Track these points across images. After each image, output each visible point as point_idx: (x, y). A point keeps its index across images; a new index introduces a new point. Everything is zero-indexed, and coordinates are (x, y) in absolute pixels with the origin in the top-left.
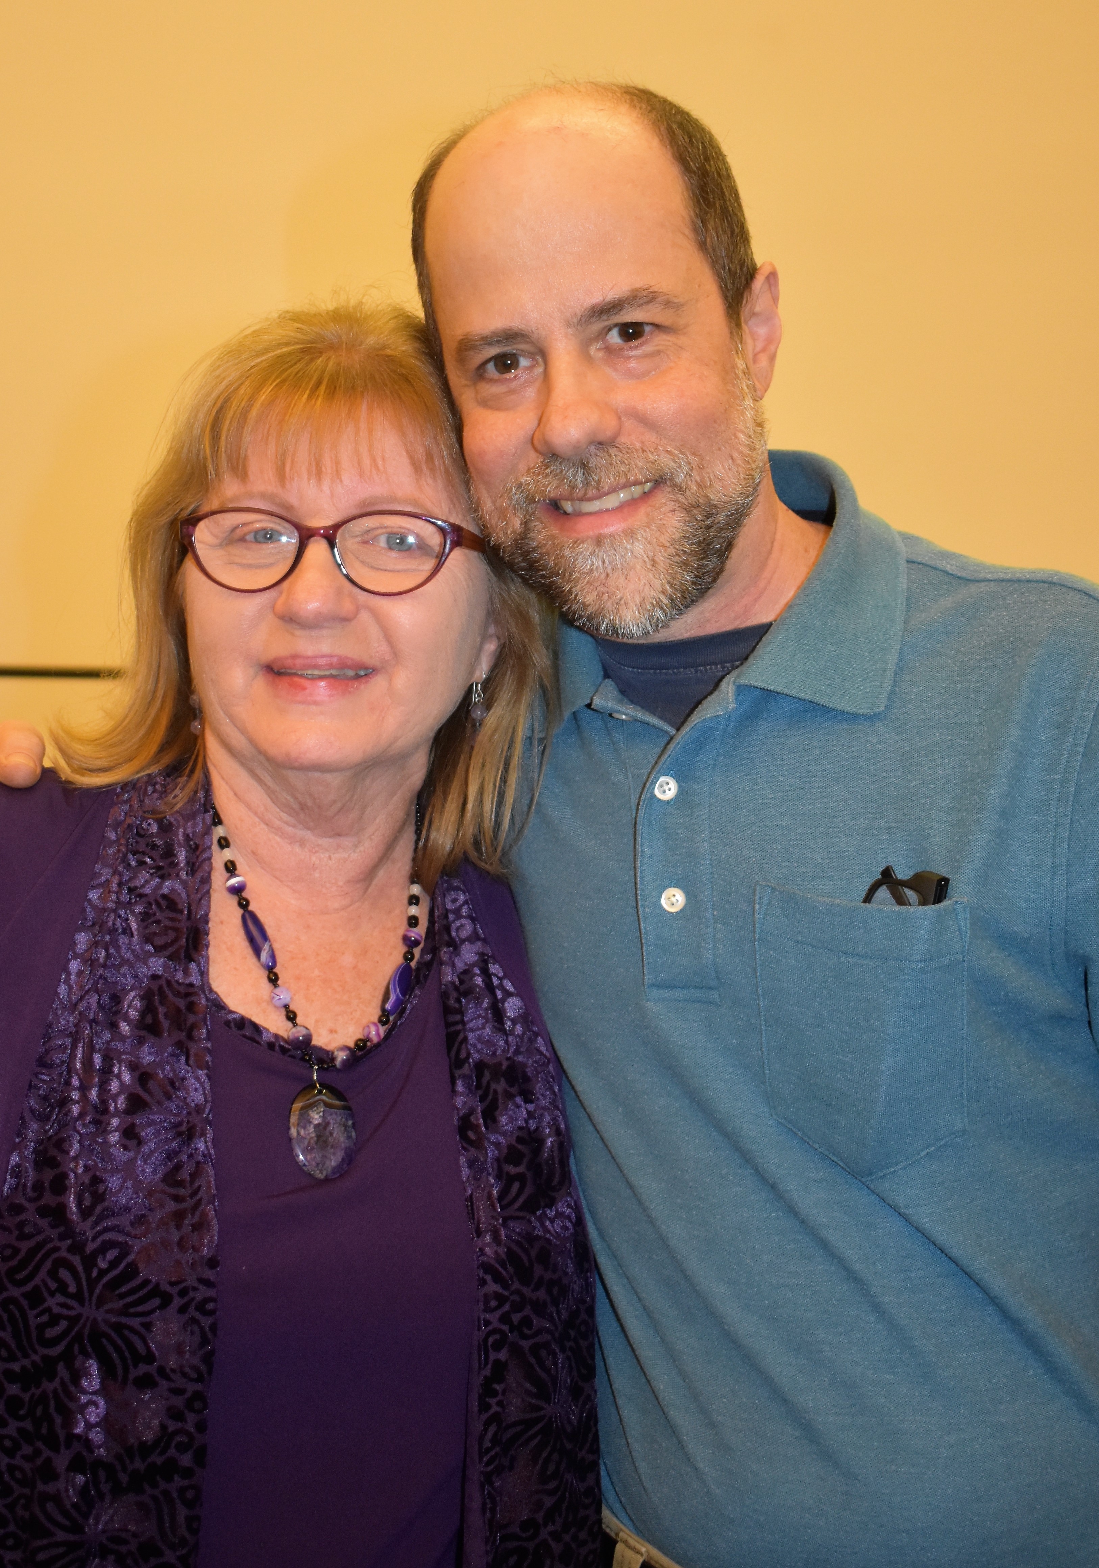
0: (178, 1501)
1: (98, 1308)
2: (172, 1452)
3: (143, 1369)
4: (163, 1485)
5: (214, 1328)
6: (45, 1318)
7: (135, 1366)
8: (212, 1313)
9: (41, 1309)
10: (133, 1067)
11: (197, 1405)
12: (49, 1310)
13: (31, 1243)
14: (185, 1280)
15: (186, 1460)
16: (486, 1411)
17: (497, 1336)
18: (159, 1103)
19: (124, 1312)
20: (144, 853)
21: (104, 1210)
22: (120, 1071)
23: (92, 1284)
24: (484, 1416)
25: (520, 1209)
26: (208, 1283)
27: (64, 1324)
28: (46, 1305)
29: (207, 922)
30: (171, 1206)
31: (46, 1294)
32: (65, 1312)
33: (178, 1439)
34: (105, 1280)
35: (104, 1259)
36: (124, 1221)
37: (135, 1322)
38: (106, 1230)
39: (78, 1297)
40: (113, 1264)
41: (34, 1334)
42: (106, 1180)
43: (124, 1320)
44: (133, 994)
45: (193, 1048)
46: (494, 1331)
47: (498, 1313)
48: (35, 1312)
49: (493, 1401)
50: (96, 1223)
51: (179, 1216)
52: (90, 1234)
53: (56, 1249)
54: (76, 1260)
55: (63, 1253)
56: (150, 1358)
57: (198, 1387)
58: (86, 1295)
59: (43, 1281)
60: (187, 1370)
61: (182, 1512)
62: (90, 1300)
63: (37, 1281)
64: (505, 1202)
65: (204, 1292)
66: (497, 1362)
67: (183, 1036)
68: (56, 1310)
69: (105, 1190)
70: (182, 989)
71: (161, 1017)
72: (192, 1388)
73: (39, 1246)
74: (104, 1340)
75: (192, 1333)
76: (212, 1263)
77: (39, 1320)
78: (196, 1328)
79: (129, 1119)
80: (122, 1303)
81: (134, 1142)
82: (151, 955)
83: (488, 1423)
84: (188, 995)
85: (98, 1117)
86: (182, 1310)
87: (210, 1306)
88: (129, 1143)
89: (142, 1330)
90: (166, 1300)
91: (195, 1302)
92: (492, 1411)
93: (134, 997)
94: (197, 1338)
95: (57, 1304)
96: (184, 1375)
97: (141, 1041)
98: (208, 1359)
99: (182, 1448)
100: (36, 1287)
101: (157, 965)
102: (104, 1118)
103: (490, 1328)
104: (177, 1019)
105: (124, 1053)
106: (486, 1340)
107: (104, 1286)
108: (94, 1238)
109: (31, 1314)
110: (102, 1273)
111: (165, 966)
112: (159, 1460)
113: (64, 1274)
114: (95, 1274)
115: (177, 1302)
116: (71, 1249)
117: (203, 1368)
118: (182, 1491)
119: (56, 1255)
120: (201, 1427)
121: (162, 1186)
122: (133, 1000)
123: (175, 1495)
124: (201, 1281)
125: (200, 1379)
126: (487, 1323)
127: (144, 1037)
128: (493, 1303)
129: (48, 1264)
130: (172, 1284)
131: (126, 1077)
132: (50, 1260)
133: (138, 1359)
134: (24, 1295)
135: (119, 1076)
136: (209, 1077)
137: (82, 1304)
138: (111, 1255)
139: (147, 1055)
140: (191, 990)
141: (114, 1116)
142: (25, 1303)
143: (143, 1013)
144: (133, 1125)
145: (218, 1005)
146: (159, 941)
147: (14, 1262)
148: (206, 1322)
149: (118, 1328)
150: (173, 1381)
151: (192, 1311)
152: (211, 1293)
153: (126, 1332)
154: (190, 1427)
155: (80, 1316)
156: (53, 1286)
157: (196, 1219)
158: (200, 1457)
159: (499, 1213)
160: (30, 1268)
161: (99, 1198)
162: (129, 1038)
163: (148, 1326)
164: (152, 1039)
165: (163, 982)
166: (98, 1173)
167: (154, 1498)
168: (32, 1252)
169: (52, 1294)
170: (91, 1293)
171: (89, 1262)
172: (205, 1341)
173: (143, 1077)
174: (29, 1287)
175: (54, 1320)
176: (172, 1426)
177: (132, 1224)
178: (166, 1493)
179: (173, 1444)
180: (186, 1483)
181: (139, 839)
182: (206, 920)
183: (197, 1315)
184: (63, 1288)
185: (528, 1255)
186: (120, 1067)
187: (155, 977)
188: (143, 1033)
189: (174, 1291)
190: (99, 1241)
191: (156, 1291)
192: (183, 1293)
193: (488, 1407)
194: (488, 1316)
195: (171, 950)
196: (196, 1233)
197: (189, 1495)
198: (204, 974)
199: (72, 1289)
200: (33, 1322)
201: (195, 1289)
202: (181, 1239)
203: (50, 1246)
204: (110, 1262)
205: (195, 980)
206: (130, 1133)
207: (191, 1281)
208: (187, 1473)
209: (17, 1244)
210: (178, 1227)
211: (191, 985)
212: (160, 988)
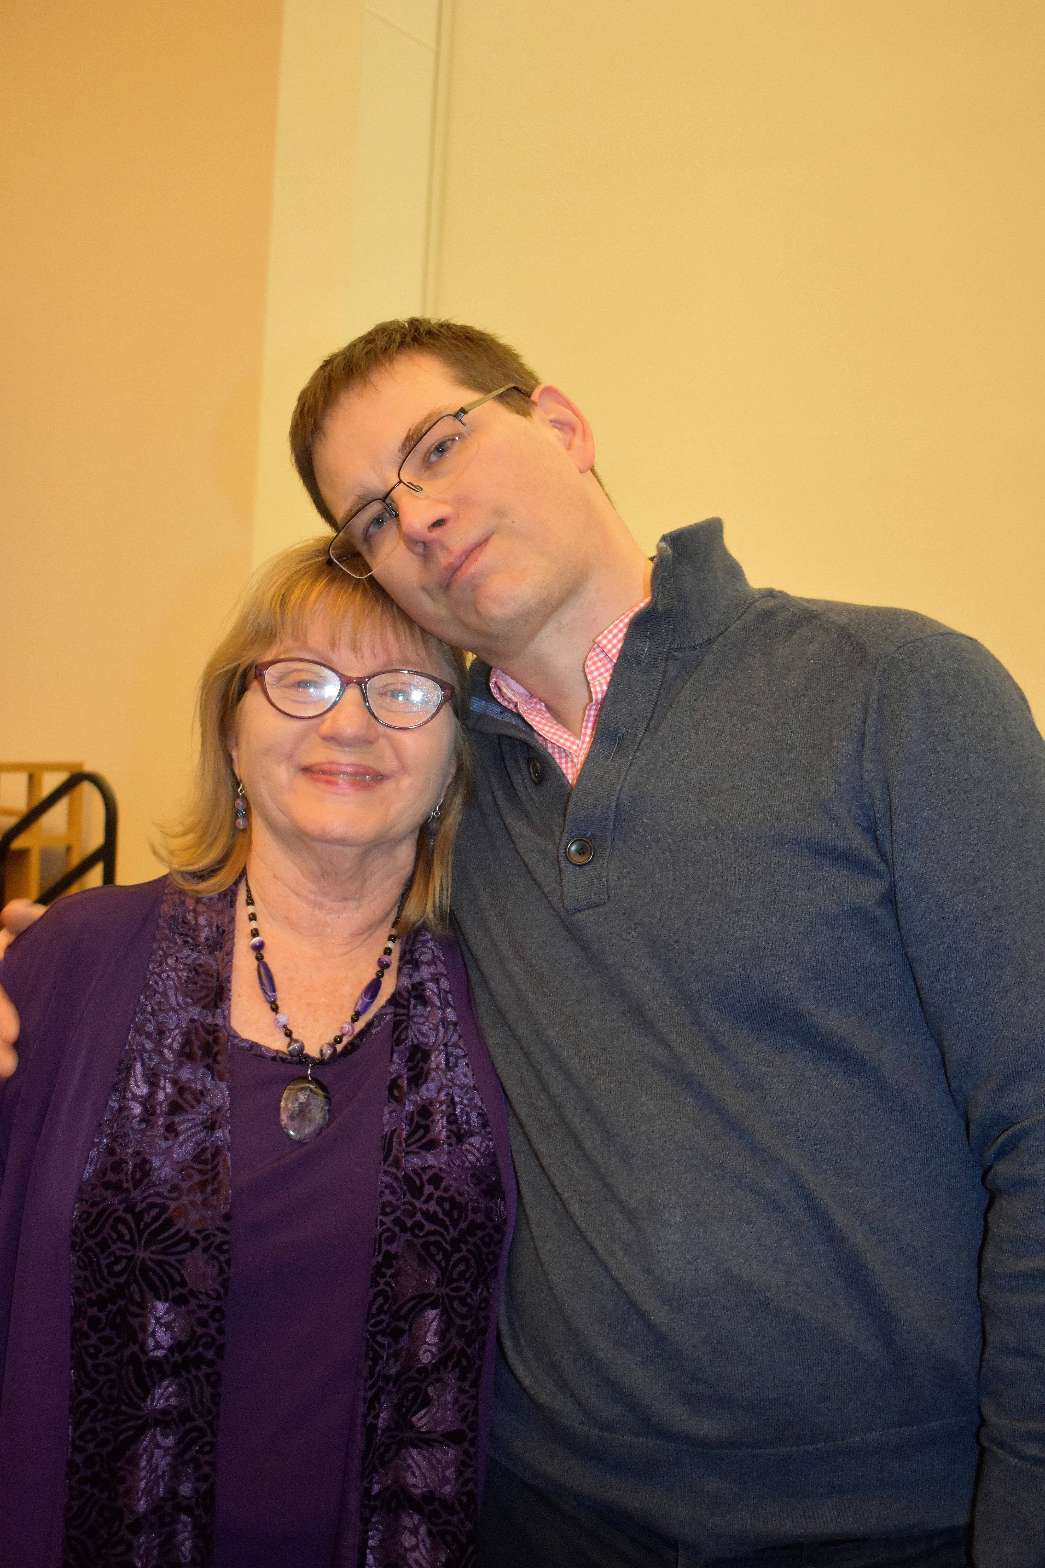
0: (205, 1383)
1: (145, 1250)
2: (200, 1349)
3: (178, 1291)
4: (194, 1372)
5: (228, 1262)
6: (111, 1259)
7: (173, 1289)
8: (227, 1251)
9: (108, 1252)
10: (175, 1082)
11: (218, 1316)
12: (113, 1253)
13: (99, 1208)
14: (207, 1229)
15: (210, 1354)
16: (376, 1287)
17: (389, 1234)
18: (192, 1107)
19: (164, 1252)
20: (187, 935)
21: (149, 1182)
22: (165, 1085)
23: (141, 1233)
24: (374, 1291)
25: (420, 1147)
26: (224, 1231)
27: (124, 1262)
28: (111, 1250)
29: (230, 982)
30: (197, 1178)
31: (110, 1243)
32: (124, 1254)
33: (204, 1339)
34: (150, 1230)
35: (149, 1215)
36: (164, 1189)
37: (172, 1259)
38: (150, 1195)
39: (132, 1242)
40: (155, 1219)
41: (105, 1271)
42: (152, 1162)
43: (165, 1258)
44: (177, 1031)
45: (218, 1068)
46: (388, 1230)
47: (391, 1217)
48: (104, 1256)
49: (382, 1281)
50: (143, 1192)
51: (203, 1185)
52: (139, 1198)
53: (116, 1211)
54: (129, 1217)
55: (120, 1213)
56: (183, 1283)
57: (219, 1304)
58: (137, 1241)
59: (108, 1234)
60: (210, 1292)
61: (208, 1390)
62: (140, 1244)
63: (104, 1233)
64: (409, 1142)
65: (221, 1237)
66: (387, 1253)
67: (210, 1061)
68: (118, 1253)
69: (151, 1169)
70: (211, 1029)
71: (196, 1048)
72: (213, 1304)
73: (104, 1210)
74: (151, 1274)
75: (213, 1266)
76: (227, 1217)
77: (108, 1261)
78: (215, 1262)
79: (170, 1119)
80: (162, 1245)
81: (172, 1135)
82: (191, 1005)
83: (376, 1297)
84: (214, 1031)
85: (148, 1117)
86: (206, 1250)
87: (225, 1247)
88: (167, 1135)
89: (177, 1265)
90: (194, 1243)
91: (215, 1244)
92: (379, 1288)
93: (177, 1034)
94: (217, 1269)
95: (118, 1249)
96: (208, 1295)
97: (181, 1065)
98: (224, 1284)
99: (207, 1346)
100: (104, 1238)
101: (194, 1012)
102: (153, 1119)
103: (385, 1227)
104: (208, 1051)
105: (169, 1073)
106: (380, 1235)
107: (149, 1234)
108: (142, 1201)
109: (102, 1257)
110: (148, 1225)
111: (200, 1013)
112: (192, 1354)
113: (121, 1228)
114: (142, 1226)
115: (202, 1245)
116: (126, 1210)
117: (222, 1291)
118: (207, 1376)
119: (116, 1214)
120: (221, 1331)
121: (191, 1164)
122: (176, 1036)
123: (203, 1379)
124: (218, 1229)
125: (219, 1298)
126: (382, 1223)
127: (183, 1062)
128: (388, 1210)
129: (110, 1222)
130: (198, 1232)
131: (169, 1089)
132: (112, 1219)
133: (174, 1284)
134: (97, 1244)
135: (164, 1089)
136: (229, 1088)
137: (135, 1248)
138: (154, 1212)
139: (185, 1074)
140: (216, 1028)
141: (160, 1116)
142: (97, 1250)
143: (183, 1046)
144: (173, 1123)
145: (236, 1036)
146: (197, 996)
147: (88, 1223)
148: (223, 1258)
149: (159, 1263)
150: (200, 1299)
151: (212, 1250)
152: (226, 1238)
153: (166, 1266)
154: (213, 1332)
155: (133, 1256)
156: (114, 1236)
157: (215, 1186)
158: (220, 1352)
159: (403, 1149)
160: (99, 1225)
161: (146, 1174)
162: (172, 1062)
163: (181, 1262)
164: (189, 1064)
165: (198, 1024)
166: (146, 1156)
167: (188, 1380)
168: (100, 1214)
169: (114, 1242)
170: (140, 1239)
171: (138, 1218)
172: (222, 1271)
173: (181, 1089)
174: (99, 1239)
175: (118, 1260)
176: (200, 1331)
177: (169, 1191)
178: (196, 1377)
179: (201, 1343)
180: (210, 1370)
181: (184, 925)
182: (228, 980)
183: (216, 1253)
184: (121, 1237)
185: (421, 1179)
186: (165, 1082)
187: (192, 1021)
188: (184, 1059)
189: (199, 1237)
190: (144, 1205)
191: (186, 1238)
192: (206, 1238)
193: (377, 1284)
194: (384, 1218)
195: (204, 1002)
196: (215, 1197)
197: (213, 1378)
198: (227, 1018)
199: (127, 1237)
200: (104, 1263)
201: (214, 1235)
202: (204, 1200)
203: (112, 1208)
204: (153, 1218)
205: (220, 1021)
206: (171, 1129)
207: (212, 1230)
208: (211, 1363)
209: (91, 1210)
210: (202, 1192)
211: (217, 1025)
212: (196, 1028)
